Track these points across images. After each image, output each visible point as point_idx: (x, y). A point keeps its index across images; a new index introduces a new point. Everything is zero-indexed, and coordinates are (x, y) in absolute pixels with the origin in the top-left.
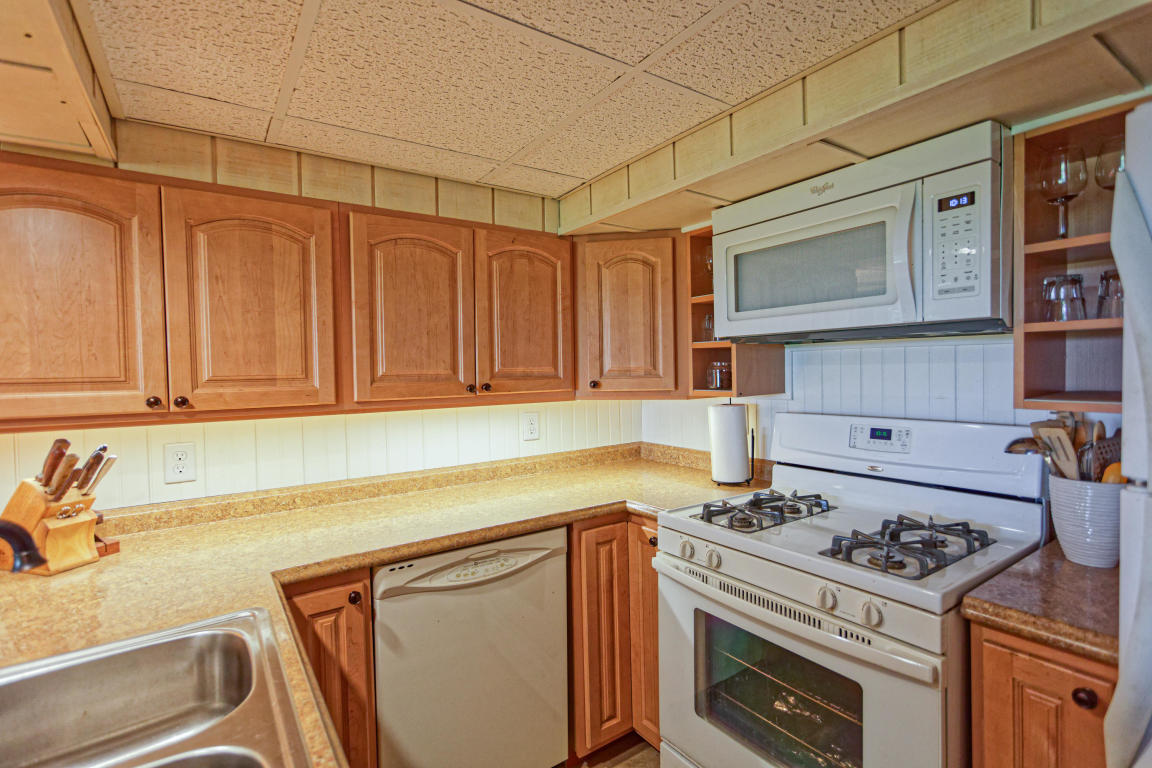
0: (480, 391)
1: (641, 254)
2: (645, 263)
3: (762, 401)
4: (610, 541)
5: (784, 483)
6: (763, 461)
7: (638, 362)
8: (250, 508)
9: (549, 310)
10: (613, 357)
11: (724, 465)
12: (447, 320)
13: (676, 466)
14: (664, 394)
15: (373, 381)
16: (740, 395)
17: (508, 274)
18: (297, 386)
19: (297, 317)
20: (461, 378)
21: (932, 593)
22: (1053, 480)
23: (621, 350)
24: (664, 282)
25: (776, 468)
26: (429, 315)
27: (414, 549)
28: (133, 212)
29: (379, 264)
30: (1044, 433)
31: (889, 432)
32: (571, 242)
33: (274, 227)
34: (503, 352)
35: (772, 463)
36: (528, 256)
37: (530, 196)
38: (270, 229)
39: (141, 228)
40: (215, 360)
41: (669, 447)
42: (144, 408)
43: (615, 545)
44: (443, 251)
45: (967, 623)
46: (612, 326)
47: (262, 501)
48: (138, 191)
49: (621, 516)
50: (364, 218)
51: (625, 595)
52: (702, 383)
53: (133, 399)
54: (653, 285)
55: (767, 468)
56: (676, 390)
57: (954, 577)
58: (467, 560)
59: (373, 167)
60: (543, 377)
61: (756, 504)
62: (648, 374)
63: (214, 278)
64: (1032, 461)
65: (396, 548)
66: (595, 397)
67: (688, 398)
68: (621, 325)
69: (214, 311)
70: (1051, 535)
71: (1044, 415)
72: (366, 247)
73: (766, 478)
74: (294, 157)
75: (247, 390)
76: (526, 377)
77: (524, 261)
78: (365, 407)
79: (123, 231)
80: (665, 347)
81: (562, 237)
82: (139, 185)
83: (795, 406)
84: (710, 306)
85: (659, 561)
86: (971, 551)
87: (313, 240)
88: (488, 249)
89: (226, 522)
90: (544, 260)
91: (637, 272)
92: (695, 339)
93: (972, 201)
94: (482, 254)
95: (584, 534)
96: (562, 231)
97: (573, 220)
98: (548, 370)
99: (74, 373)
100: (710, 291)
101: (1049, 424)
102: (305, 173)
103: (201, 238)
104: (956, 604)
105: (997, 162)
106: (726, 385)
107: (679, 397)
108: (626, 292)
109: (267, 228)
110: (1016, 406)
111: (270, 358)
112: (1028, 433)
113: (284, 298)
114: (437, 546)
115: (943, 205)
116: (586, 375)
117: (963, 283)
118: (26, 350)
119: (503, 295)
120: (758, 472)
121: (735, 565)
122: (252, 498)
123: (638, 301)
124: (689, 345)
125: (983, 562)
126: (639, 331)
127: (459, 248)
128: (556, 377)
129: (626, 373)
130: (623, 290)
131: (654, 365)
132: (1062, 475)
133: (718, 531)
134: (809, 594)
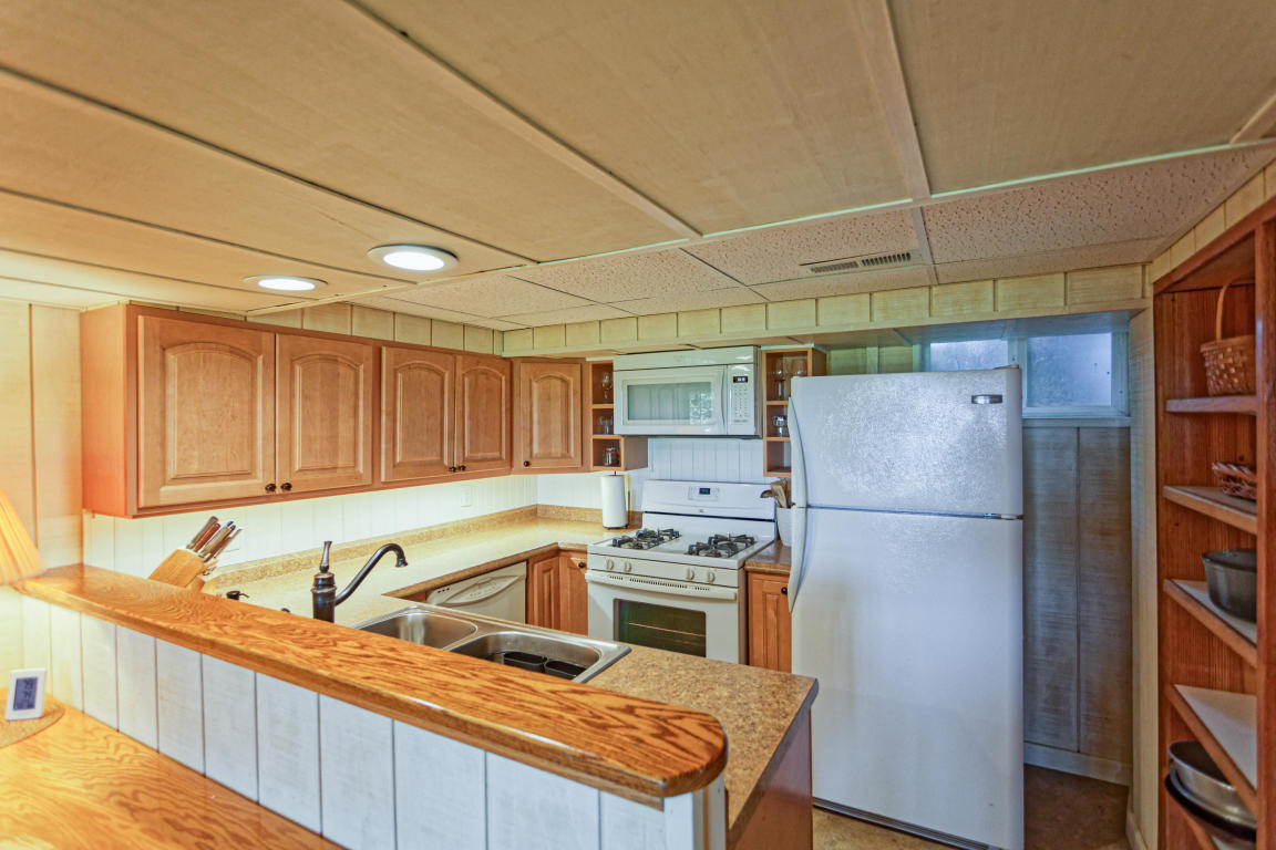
0: (458, 471)
1: (558, 374)
2: (563, 380)
3: (633, 473)
4: (549, 570)
5: (650, 524)
6: (633, 512)
7: (557, 449)
8: (280, 569)
9: (497, 412)
10: (540, 444)
11: (613, 517)
12: (439, 421)
13: (568, 520)
14: (574, 470)
15: (394, 466)
16: (626, 469)
17: (475, 387)
18: (350, 470)
19: (351, 422)
20: (446, 462)
21: (734, 562)
22: (778, 509)
23: (545, 440)
24: (575, 394)
25: (645, 516)
26: (428, 418)
27: (451, 578)
28: (259, 353)
29: (400, 383)
30: (775, 487)
31: (709, 490)
32: (510, 362)
33: (339, 359)
34: (471, 442)
35: (641, 513)
36: (484, 373)
37: (487, 329)
38: (336, 361)
39: (264, 363)
40: (304, 456)
41: (562, 507)
42: (264, 492)
43: (552, 572)
44: (437, 372)
45: (747, 572)
46: (539, 422)
47: (289, 562)
48: (264, 339)
49: (555, 552)
50: (393, 350)
51: (558, 606)
52: (599, 462)
53: (257, 485)
54: (567, 396)
55: (637, 517)
56: (582, 467)
57: (742, 555)
58: (476, 584)
59: (394, 313)
60: (493, 459)
61: (640, 536)
62: (563, 456)
63: (305, 397)
64: (771, 501)
65: (442, 578)
66: (525, 472)
67: (589, 471)
68: (545, 422)
69: (304, 421)
70: (778, 537)
71: (775, 479)
72: (392, 371)
73: (636, 523)
74: (349, 308)
75: (321, 476)
76: (484, 460)
77: (484, 376)
78: (388, 485)
79: (254, 366)
80: (575, 438)
81: (505, 359)
82: (264, 333)
83: (653, 476)
84: (611, 412)
85: (589, 575)
86: (747, 546)
87: (362, 367)
88: (463, 369)
89: (264, 580)
90: (495, 376)
91: (557, 386)
92: (595, 433)
93: (747, 381)
94: (459, 372)
95: (536, 566)
96: (505, 355)
97: (514, 348)
98: (497, 454)
99: (222, 469)
100: (611, 401)
101: (777, 483)
102: (355, 319)
103: (298, 369)
104: (743, 566)
105: (756, 364)
106: (616, 463)
107: (584, 471)
108: (549, 399)
109: (334, 360)
110: (765, 475)
111: (335, 452)
112: (768, 488)
113: (344, 409)
114: (463, 575)
115: (735, 380)
116: (520, 457)
117: (744, 418)
118: (196, 453)
119: (471, 403)
120: (633, 519)
121: (638, 568)
122: (281, 560)
123: (557, 405)
124: (591, 437)
125: (751, 551)
126: (557, 426)
127: (447, 369)
128: (501, 459)
129: (549, 456)
130: (547, 398)
131: (568, 449)
132: (781, 507)
133: (626, 550)
134: (681, 573)
